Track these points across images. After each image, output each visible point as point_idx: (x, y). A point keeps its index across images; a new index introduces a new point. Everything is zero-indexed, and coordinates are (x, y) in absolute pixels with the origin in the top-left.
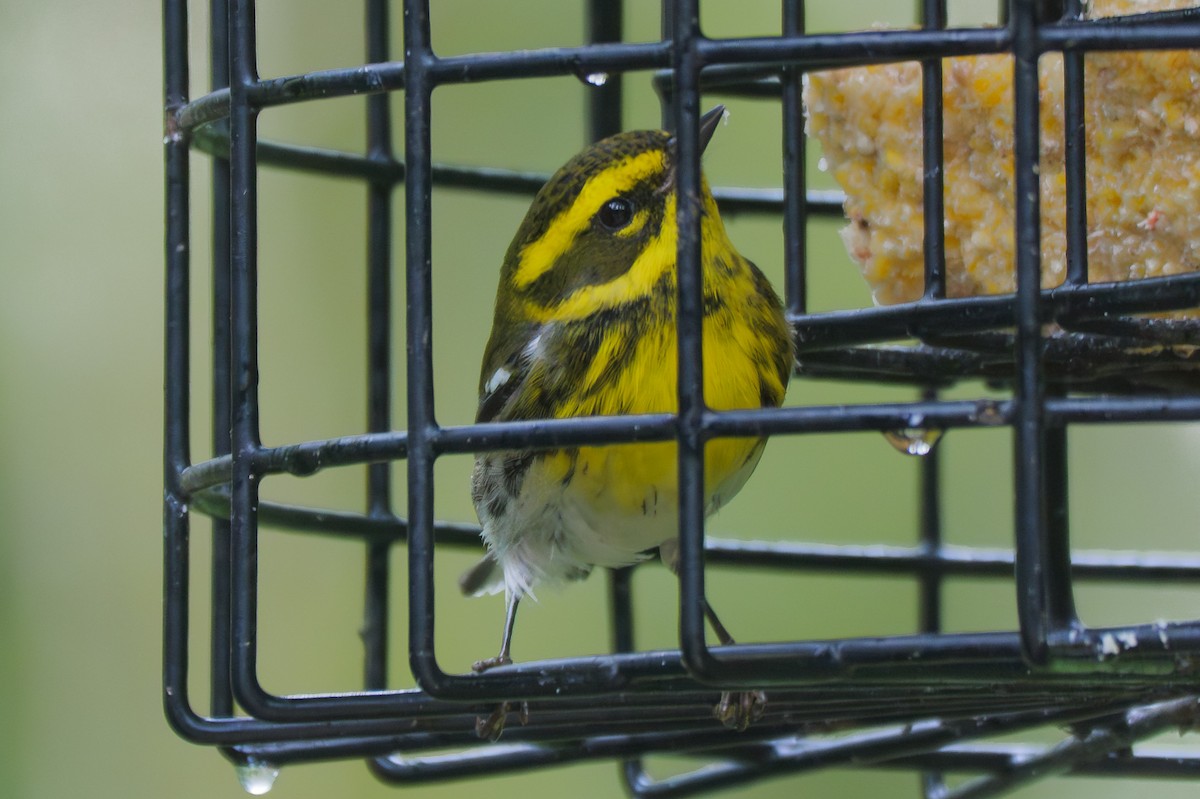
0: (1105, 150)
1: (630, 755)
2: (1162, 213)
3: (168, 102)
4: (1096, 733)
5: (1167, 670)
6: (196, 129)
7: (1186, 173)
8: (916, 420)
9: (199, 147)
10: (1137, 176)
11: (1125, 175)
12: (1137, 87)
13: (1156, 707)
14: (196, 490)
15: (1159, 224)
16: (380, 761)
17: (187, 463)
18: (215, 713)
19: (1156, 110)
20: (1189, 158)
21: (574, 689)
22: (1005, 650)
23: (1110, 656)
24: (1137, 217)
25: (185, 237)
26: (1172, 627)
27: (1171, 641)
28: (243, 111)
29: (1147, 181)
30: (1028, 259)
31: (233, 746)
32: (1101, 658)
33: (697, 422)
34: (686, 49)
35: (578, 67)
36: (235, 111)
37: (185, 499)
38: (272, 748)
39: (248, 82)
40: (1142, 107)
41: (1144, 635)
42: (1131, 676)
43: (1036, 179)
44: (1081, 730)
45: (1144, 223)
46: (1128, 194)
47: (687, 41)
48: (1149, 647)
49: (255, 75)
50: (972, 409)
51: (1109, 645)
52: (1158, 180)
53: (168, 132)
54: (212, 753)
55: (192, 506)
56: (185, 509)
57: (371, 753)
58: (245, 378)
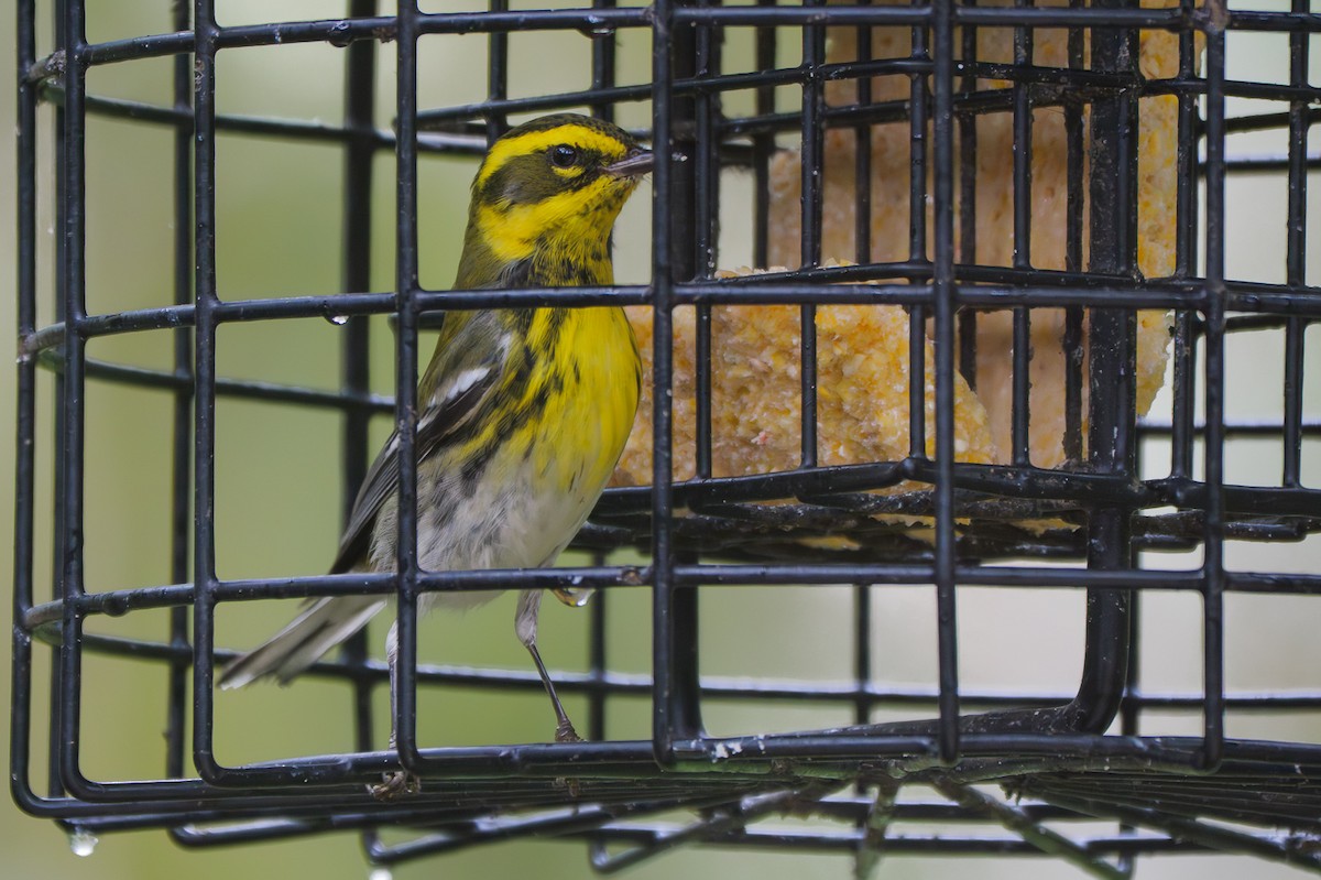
0: (726, 384)
1: (368, 828)
2: (770, 433)
3: (20, 331)
4: (718, 816)
5: (765, 770)
6: (41, 352)
7: (788, 405)
8: (577, 580)
9: (45, 366)
10: (750, 405)
11: (741, 402)
12: (750, 342)
13: (763, 797)
14: (36, 625)
15: (768, 441)
16: (178, 831)
17: (30, 604)
18: (52, 793)
19: (765, 360)
20: (790, 393)
21: (320, 780)
22: (641, 755)
23: (721, 759)
24: (752, 434)
25: (31, 434)
26: (768, 738)
27: (766, 749)
28: (75, 340)
29: (758, 410)
30: (662, 457)
31: (65, 821)
32: (714, 761)
33: (412, 580)
34: (407, 299)
35: (326, 310)
36: (68, 338)
37: (29, 631)
38: (94, 820)
39: (79, 318)
40: (754, 357)
41: (746, 744)
42: (738, 774)
43: (669, 400)
44: (707, 813)
45: (757, 440)
46: (744, 418)
47: (408, 291)
48: (750, 754)
49: (84, 313)
50: (619, 572)
51: (720, 751)
52: (767, 408)
53: (20, 354)
54: (49, 824)
55: (34, 637)
56: (28, 639)
57: (172, 824)
58: (74, 541)
